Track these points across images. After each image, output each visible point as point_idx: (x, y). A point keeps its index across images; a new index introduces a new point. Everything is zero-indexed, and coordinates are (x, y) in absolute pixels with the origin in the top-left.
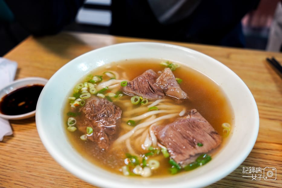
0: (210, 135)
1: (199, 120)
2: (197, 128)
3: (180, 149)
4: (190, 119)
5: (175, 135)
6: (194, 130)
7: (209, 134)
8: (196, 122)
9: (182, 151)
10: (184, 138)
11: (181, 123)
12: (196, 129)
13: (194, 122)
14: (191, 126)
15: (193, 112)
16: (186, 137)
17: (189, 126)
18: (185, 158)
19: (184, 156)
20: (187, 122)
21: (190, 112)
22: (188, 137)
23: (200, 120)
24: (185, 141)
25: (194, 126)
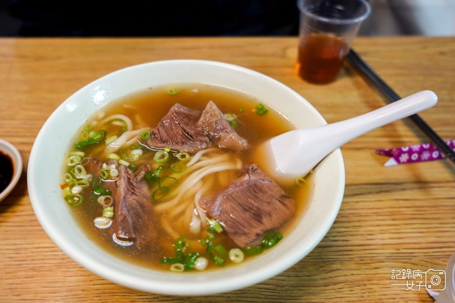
0: (279, 201)
1: (261, 181)
2: (261, 193)
3: (243, 229)
4: (249, 181)
5: (233, 208)
6: (256, 197)
7: (277, 200)
8: (258, 184)
9: (246, 230)
10: (246, 210)
11: (237, 189)
12: (260, 195)
13: (256, 185)
14: (252, 191)
15: (253, 168)
16: (247, 208)
17: (250, 192)
18: (251, 240)
19: (249, 237)
20: (246, 185)
21: (248, 170)
22: (251, 208)
23: (263, 180)
24: (247, 215)
25: (256, 190)
